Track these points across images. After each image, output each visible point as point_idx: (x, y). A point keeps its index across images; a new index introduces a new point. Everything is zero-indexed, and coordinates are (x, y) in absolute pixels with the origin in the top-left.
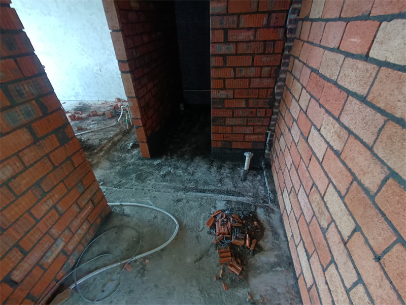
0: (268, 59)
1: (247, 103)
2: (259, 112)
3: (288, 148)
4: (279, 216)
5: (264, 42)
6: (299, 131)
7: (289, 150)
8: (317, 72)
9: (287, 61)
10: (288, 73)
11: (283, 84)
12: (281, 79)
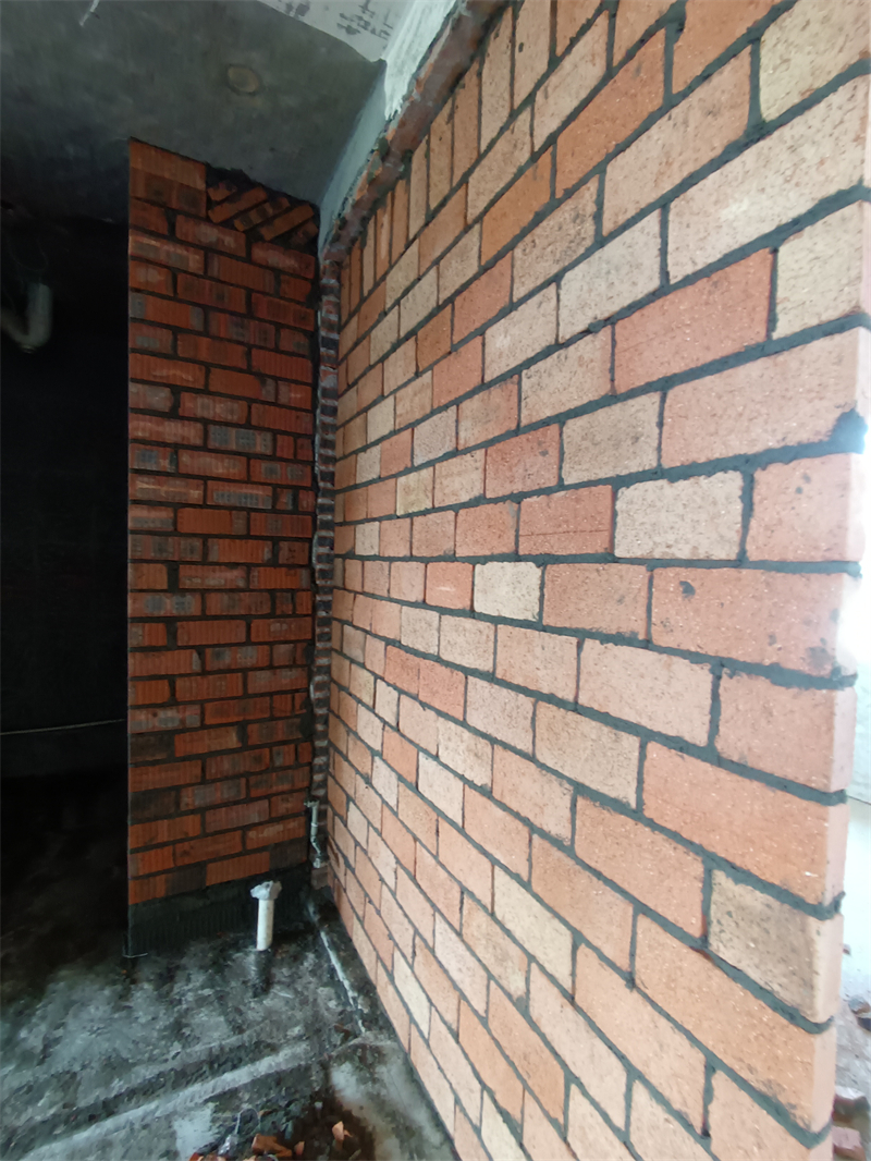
0: (285, 627)
1: (243, 736)
2: (279, 754)
3: (375, 829)
4: (400, 1062)
5: (272, 592)
6: (393, 774)
7: (380, 834)
8: (397, 644)
9: (327, 630)
10: (334, 655)
11: (326, 678)
12: (320, 667)
